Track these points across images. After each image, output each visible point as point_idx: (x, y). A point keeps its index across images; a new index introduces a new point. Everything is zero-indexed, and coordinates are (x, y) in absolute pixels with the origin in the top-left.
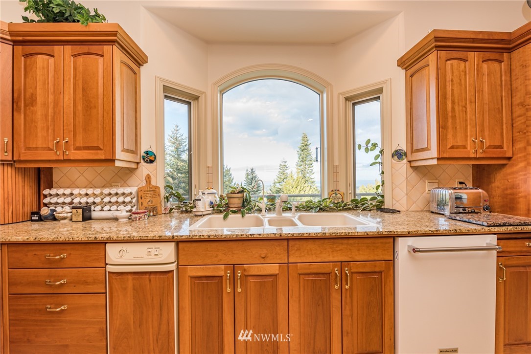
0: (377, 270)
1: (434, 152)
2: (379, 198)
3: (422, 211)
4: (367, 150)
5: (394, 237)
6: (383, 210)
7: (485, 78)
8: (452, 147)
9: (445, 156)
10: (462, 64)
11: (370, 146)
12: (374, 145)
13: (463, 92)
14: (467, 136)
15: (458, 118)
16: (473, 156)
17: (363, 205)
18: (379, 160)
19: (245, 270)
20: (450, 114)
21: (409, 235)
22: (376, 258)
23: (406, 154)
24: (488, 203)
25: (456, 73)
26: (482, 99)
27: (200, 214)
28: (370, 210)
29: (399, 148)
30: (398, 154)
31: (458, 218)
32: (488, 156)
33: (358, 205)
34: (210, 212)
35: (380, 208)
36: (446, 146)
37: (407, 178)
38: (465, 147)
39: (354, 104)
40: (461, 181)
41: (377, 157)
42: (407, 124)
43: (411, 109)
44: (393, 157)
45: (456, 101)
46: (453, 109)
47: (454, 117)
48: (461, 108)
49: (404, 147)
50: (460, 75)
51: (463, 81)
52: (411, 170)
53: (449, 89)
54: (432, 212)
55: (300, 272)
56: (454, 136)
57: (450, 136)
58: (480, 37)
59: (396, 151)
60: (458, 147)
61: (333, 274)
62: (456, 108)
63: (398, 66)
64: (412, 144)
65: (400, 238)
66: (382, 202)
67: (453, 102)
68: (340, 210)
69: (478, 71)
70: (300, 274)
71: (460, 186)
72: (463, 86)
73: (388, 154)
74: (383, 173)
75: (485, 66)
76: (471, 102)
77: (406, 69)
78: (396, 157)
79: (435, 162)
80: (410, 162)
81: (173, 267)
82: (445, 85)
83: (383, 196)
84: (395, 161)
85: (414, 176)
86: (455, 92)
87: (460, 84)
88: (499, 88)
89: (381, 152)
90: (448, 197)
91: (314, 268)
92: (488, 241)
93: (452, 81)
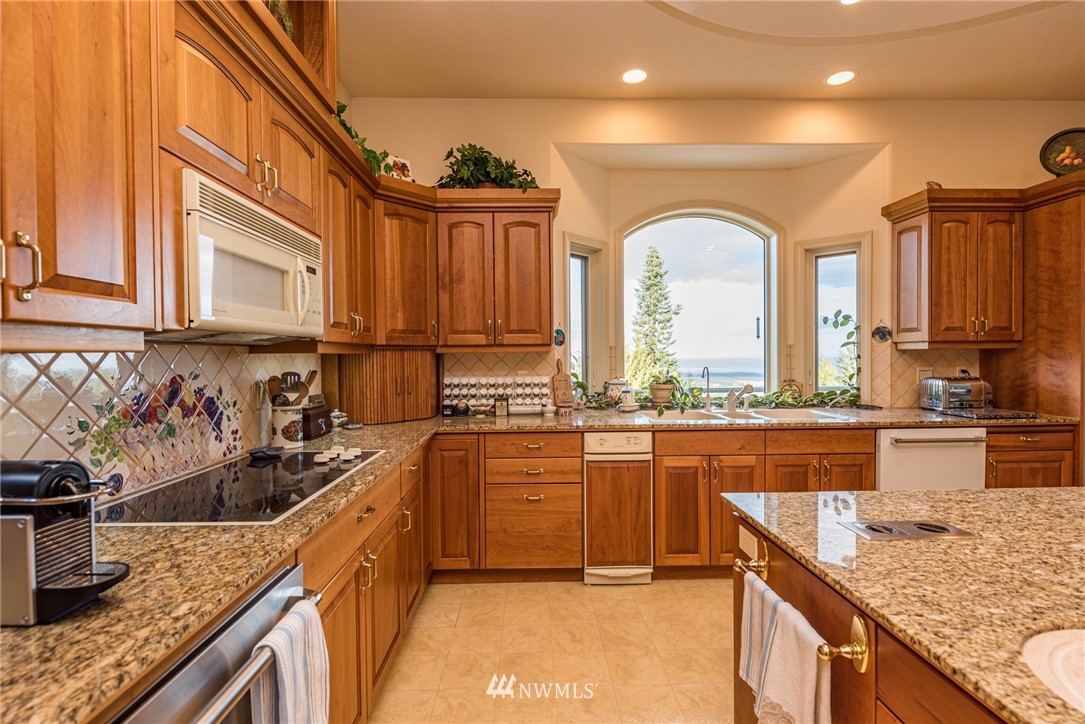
0: (857, 462)
1: (924, 334)
2: (854, 391)
3: (911, 408)
4: (836, 325)
5: (876, 429)
6: (859, 407)
7: (991, 244)
8: (947, 329)
9: (938, 339)
10: (962, 228)
11: (841, 319)
12: (847, 318)
13: (962, 262)
14: (965, 315)
15: (954, 293)
16: (972, 339)
17: (831, 400)
18: (853, 339)
19: (721, 461)
20: (945, 289)
21: (892, 426)
22: (857, 451)
23: (890, 333)
24: (991, 397)
25: (954, 238)
26: (987, 269)
27: (629, 409)
28: (842, 407)
29: (882, 325)
30: (881, 333)
31: (949, 413)
32: (992, 339)
33: (823, 400)
34: (637, 408)
35: (855, 403)
36: (940, 327)
37: (891, 365)
38: (962, 329)
39: (817, 257)
40: (964, 368)
41: (850, 335)
42: (892, 294)
43: (899, 275)
44: (873, 336)
45: (953, 273)
46: (949, 283)
47: (950, 293)
48: (958, 281)
49: (887, 322)
50: (959, 241)
51: (962, 250)
52: (897, 354)
53: (944, 258)
54: (924, 409)
55: (778, 463)
56: (950, 316)
57: (944, 315)
58: (985, 196)
59: (878, 329)
60: (954, 329)
61: (812, 466)
62: (953, 281)
63: (883, 215)
64: (898, 321)
65: (882, 430)
66: (858, 396)
67: (950, 275)
68: (801, 407)
69: (982, 236)
70: (777, 466)
71: (963, 375)
72: (963, 255)
73: (867, 332)
74: (859, 357)
75: (990, 229)
76: (971, 274)
77: (894, 222)
78: (877, 337)
79: (925, 346)
80: (896, 343)
81: (649, 457)
82: (940, 254)
83: (858, 389)
84: (876, 341)
85: (901, 361)
86: (953, 261)
87: (959, 252)
88: (1008, 256)
89: (857, 328)
90: (941, 388)
91: (792, 460)
92: (977, 435)
93: (949, 248)
